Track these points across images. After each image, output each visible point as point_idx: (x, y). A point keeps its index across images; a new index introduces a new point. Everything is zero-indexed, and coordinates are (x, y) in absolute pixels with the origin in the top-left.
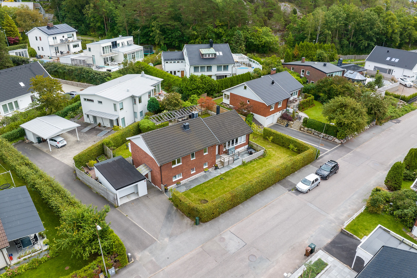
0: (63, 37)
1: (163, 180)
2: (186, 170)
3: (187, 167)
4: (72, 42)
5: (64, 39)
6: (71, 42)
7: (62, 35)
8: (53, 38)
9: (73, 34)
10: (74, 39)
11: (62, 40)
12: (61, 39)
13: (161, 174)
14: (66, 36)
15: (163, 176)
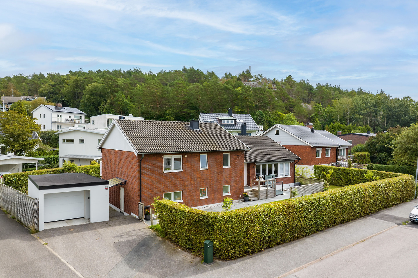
0: (70, 117)
1: (144, 194)
2: (189, 188)
3: (192, 182)
4: (79, 123)
5: (69, 119)
6: (77, 123)
7: (68, 115)
8: (58, 116)
9: (81, 117)
10: (81, 121)
11: (67, 120)
12: (67, 118)
13: (141, 180)
14: (73, 117)
15: (144, 186)
